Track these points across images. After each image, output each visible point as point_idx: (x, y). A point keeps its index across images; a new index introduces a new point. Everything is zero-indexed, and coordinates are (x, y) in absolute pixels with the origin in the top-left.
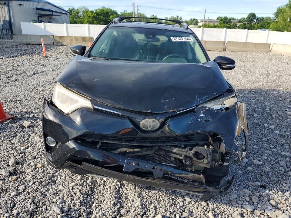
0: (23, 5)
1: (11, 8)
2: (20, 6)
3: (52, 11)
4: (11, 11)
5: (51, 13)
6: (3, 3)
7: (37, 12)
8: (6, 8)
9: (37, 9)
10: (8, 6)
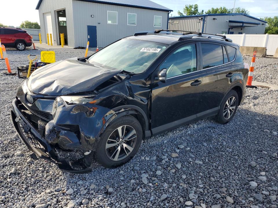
0: (216, 19)
1: (205, 22)
2: (213, 20)
3: (243, 23)
4: (205, 24)
5: (241, 24)
6: (201, 18)
7: (229, 24)
8: (202, 22)
9: (230, 21)
10: (204, 20)
